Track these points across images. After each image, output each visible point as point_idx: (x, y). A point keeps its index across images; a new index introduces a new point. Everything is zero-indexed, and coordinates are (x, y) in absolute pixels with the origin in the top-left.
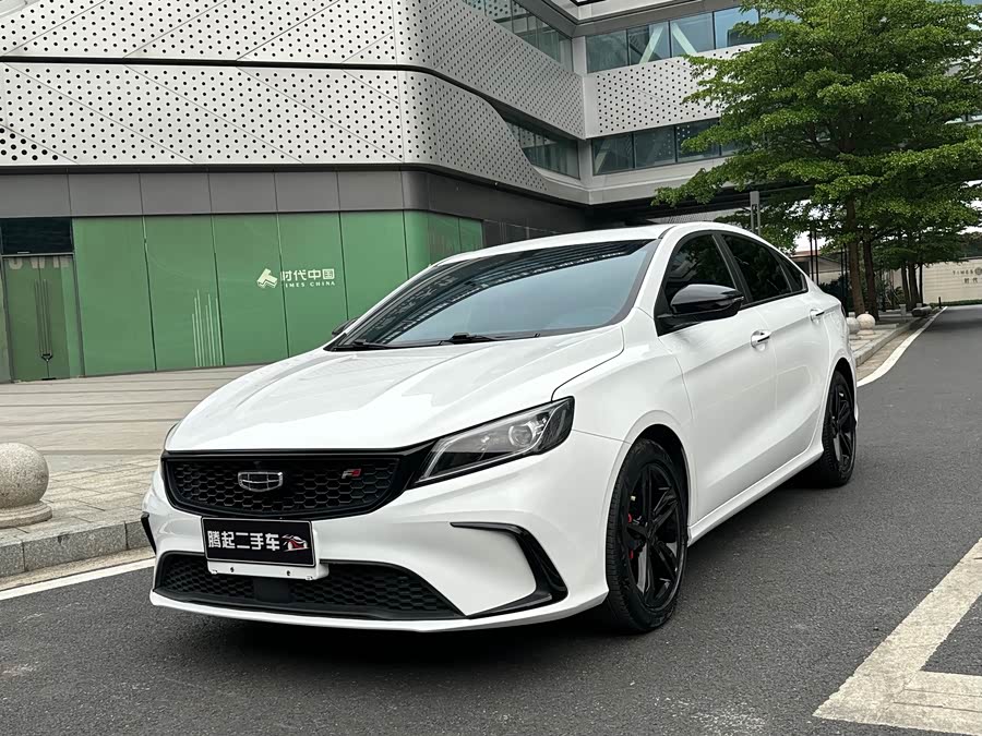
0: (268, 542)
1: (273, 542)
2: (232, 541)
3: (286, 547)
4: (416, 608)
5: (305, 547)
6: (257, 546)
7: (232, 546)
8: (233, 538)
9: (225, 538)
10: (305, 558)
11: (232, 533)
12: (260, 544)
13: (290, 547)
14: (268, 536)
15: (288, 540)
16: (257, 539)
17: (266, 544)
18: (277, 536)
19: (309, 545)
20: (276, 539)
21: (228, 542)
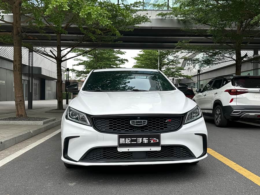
0: (144, 140)
1: (146, 140)
2: (130, 141)
3: (151, 141)
4: (184, 157)
5: (158, 141)
6: (140, 142)
7: (130, 143)
8: (130, 140)
9: (127, 140)
10: (157, 144)
11: (130, 139)
12: (140, 141)
13: (152, 142)
14: (144, 139)
15: (151, 140)
16: (140, 140)
17: (143, 141)
18: (147, 139)
19: (159, 140)
20: (147, 140)
21: (128, 141)
